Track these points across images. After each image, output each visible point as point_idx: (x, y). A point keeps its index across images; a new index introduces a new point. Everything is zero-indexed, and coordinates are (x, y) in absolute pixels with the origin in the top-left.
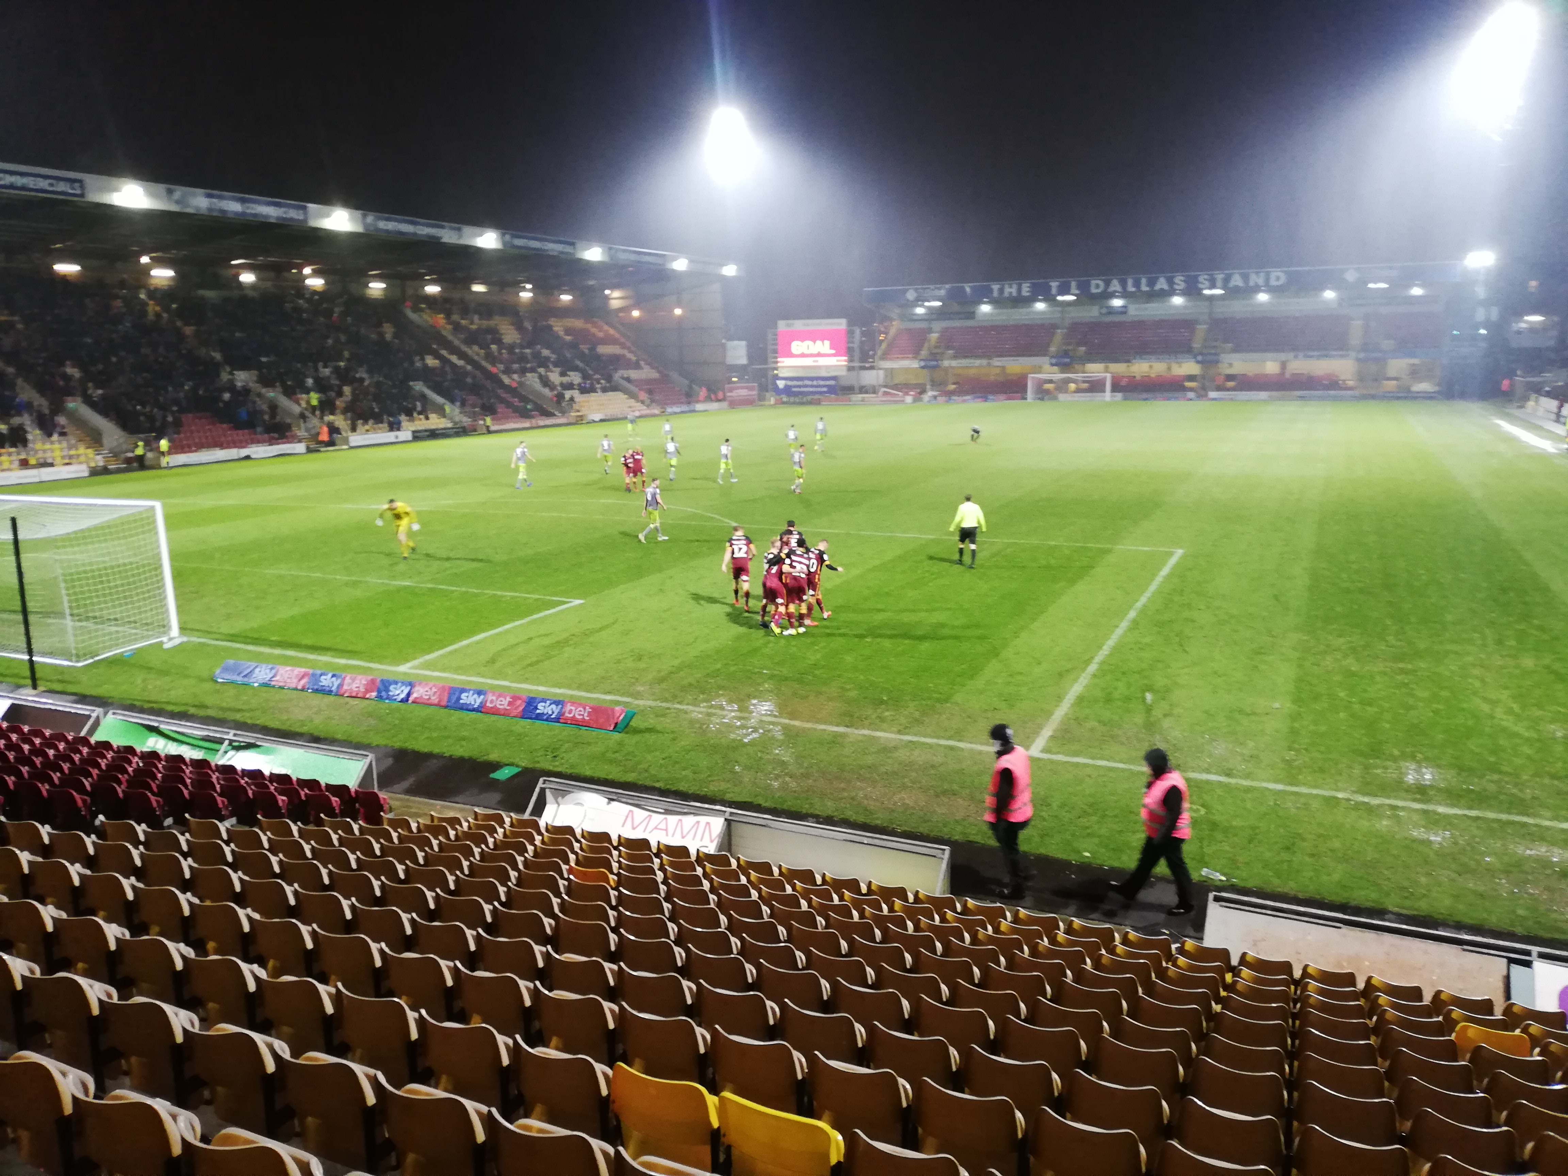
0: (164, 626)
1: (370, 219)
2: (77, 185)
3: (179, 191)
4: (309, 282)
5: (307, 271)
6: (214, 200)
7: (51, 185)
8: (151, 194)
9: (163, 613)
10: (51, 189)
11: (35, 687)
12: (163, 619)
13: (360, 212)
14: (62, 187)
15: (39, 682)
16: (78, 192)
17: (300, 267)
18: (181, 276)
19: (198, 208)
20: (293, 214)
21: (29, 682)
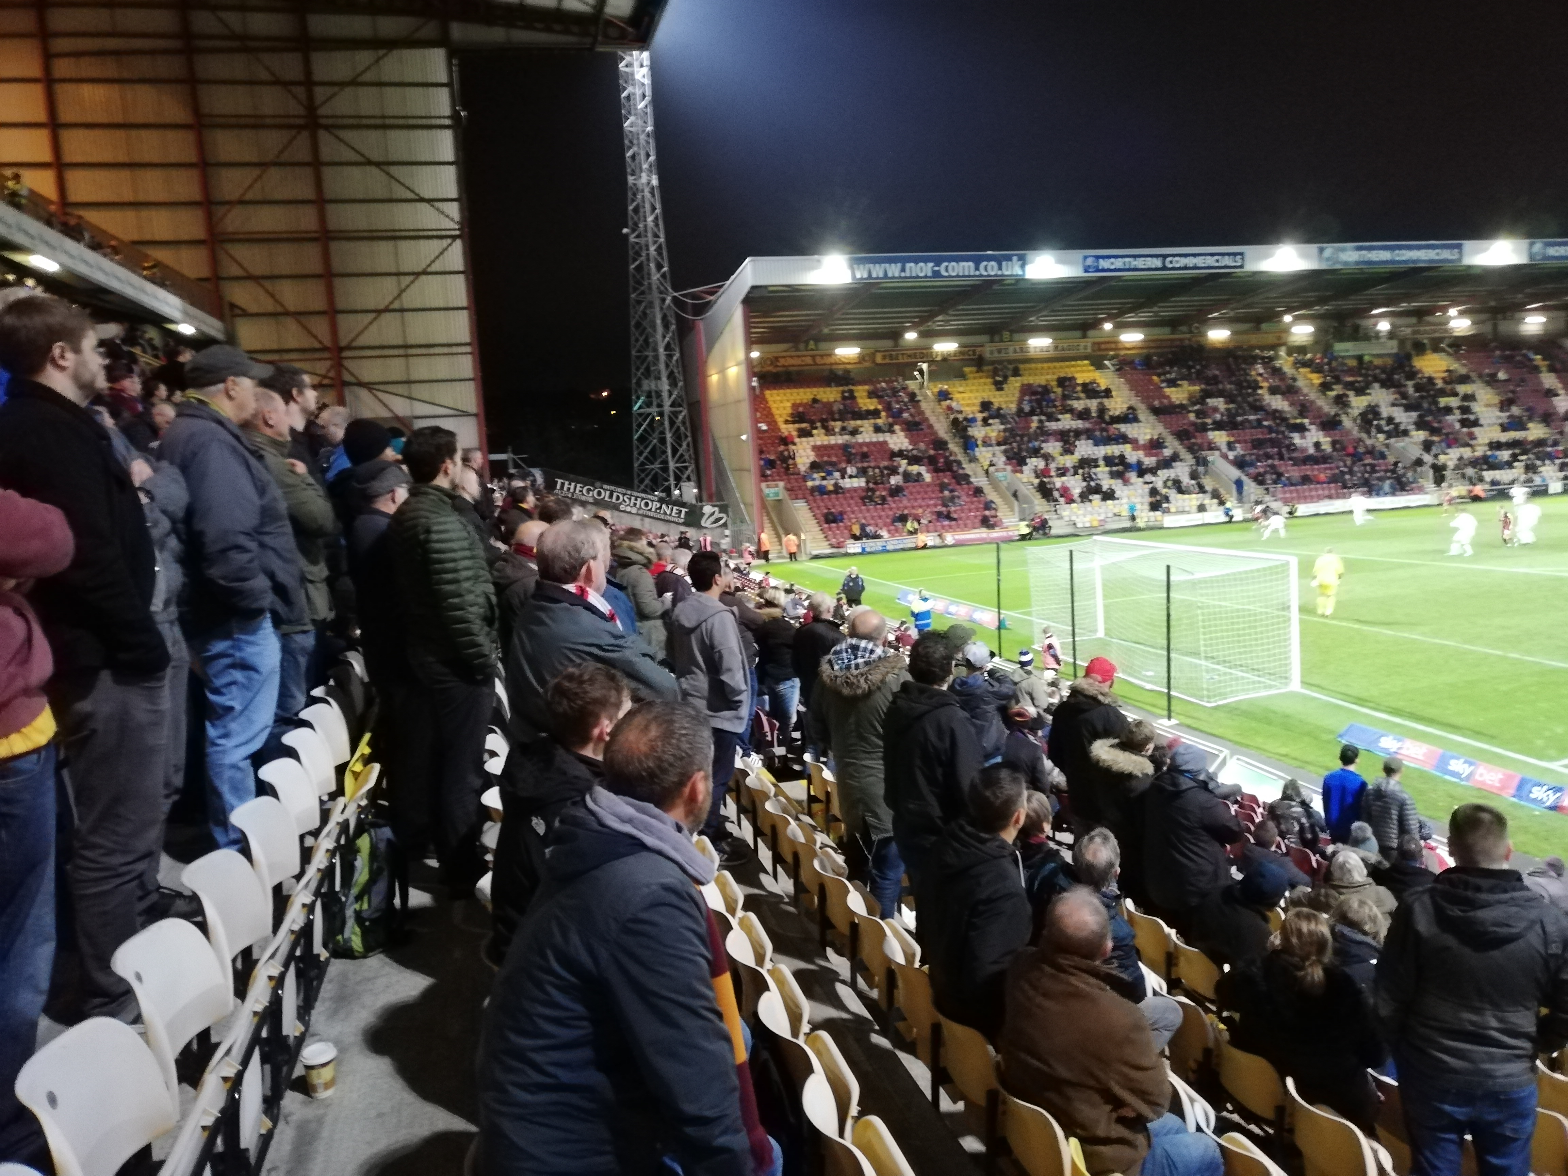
0: (1286, 678)
1: (1538, 246)
2: (1239, 257)
3: (1330, 249)
4: (1453, 324)
5: (1453, 312)
6: (1364, 252)
7: (1217, 261)
8: (1304, 256)
9: (1286, 665)
10: (1217, 264)
11: (1169, 717)
12: (1286, 672)
13: (1528, 241)
14: (1227, 261)
15: (1173, 714)
16: (1239, 264)
17: (1444, 309)
18: (1320, 332)
19: (1346, 263)
20: (1446, 254)
21: (1165, 713)
